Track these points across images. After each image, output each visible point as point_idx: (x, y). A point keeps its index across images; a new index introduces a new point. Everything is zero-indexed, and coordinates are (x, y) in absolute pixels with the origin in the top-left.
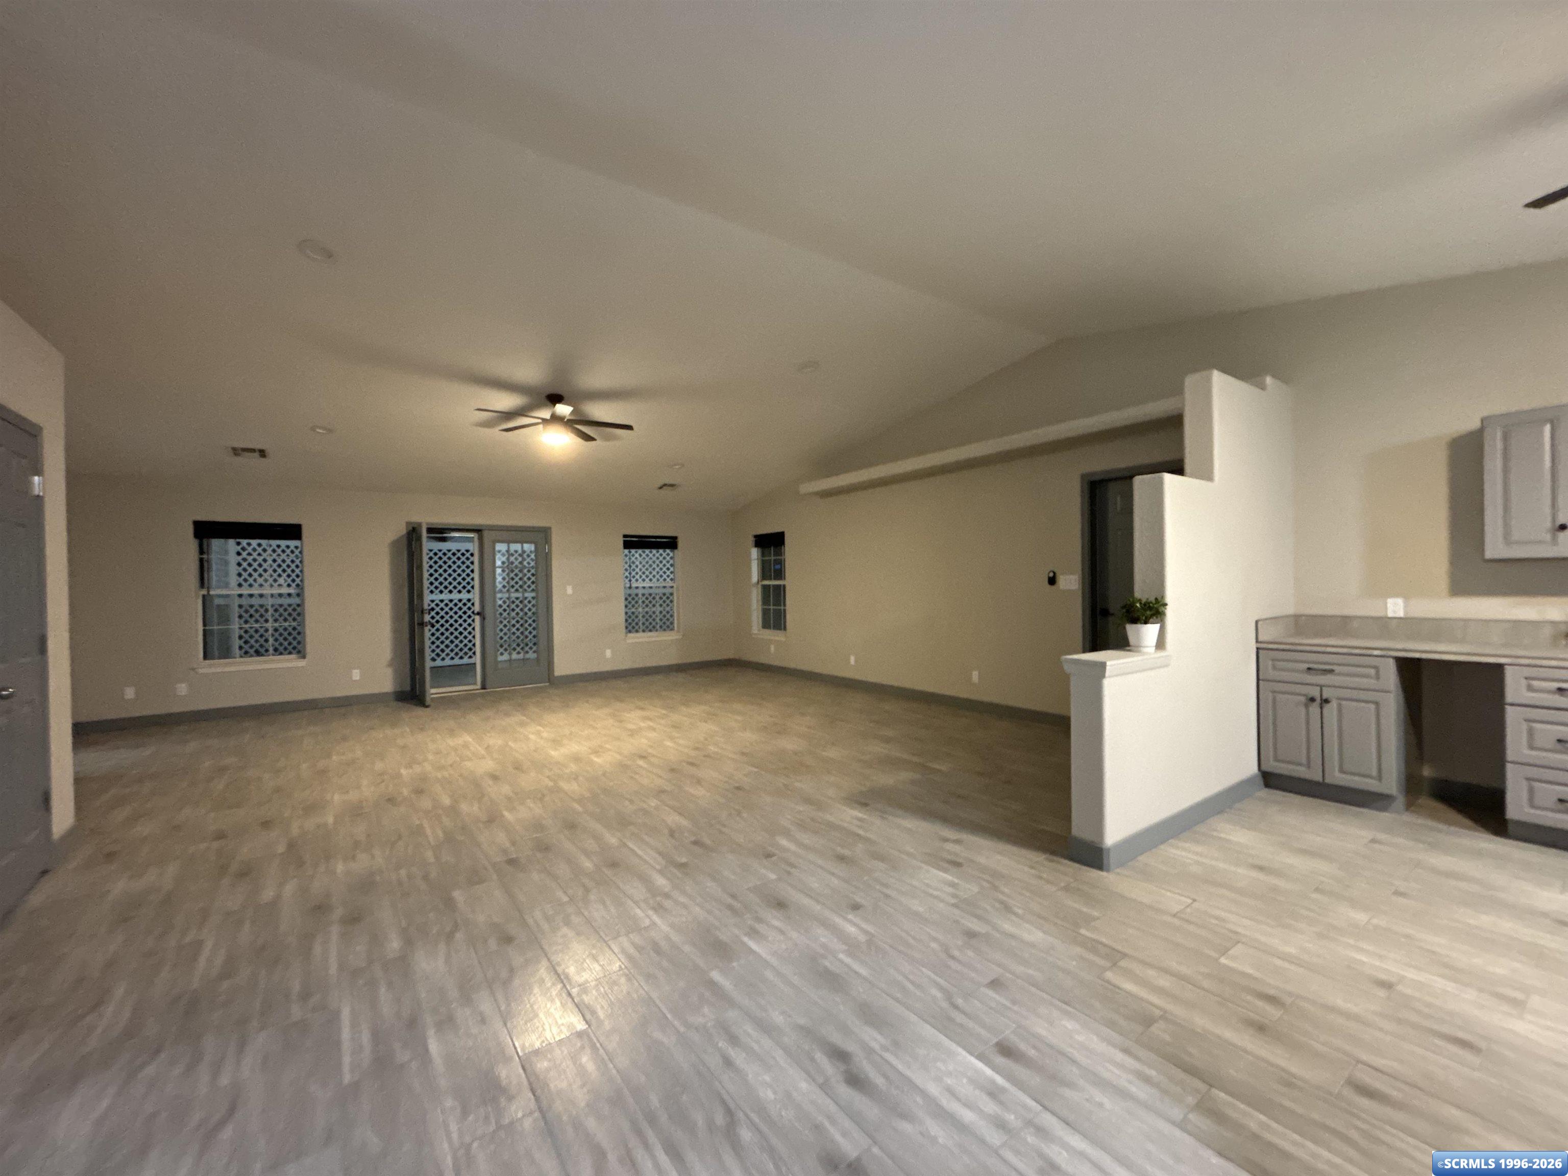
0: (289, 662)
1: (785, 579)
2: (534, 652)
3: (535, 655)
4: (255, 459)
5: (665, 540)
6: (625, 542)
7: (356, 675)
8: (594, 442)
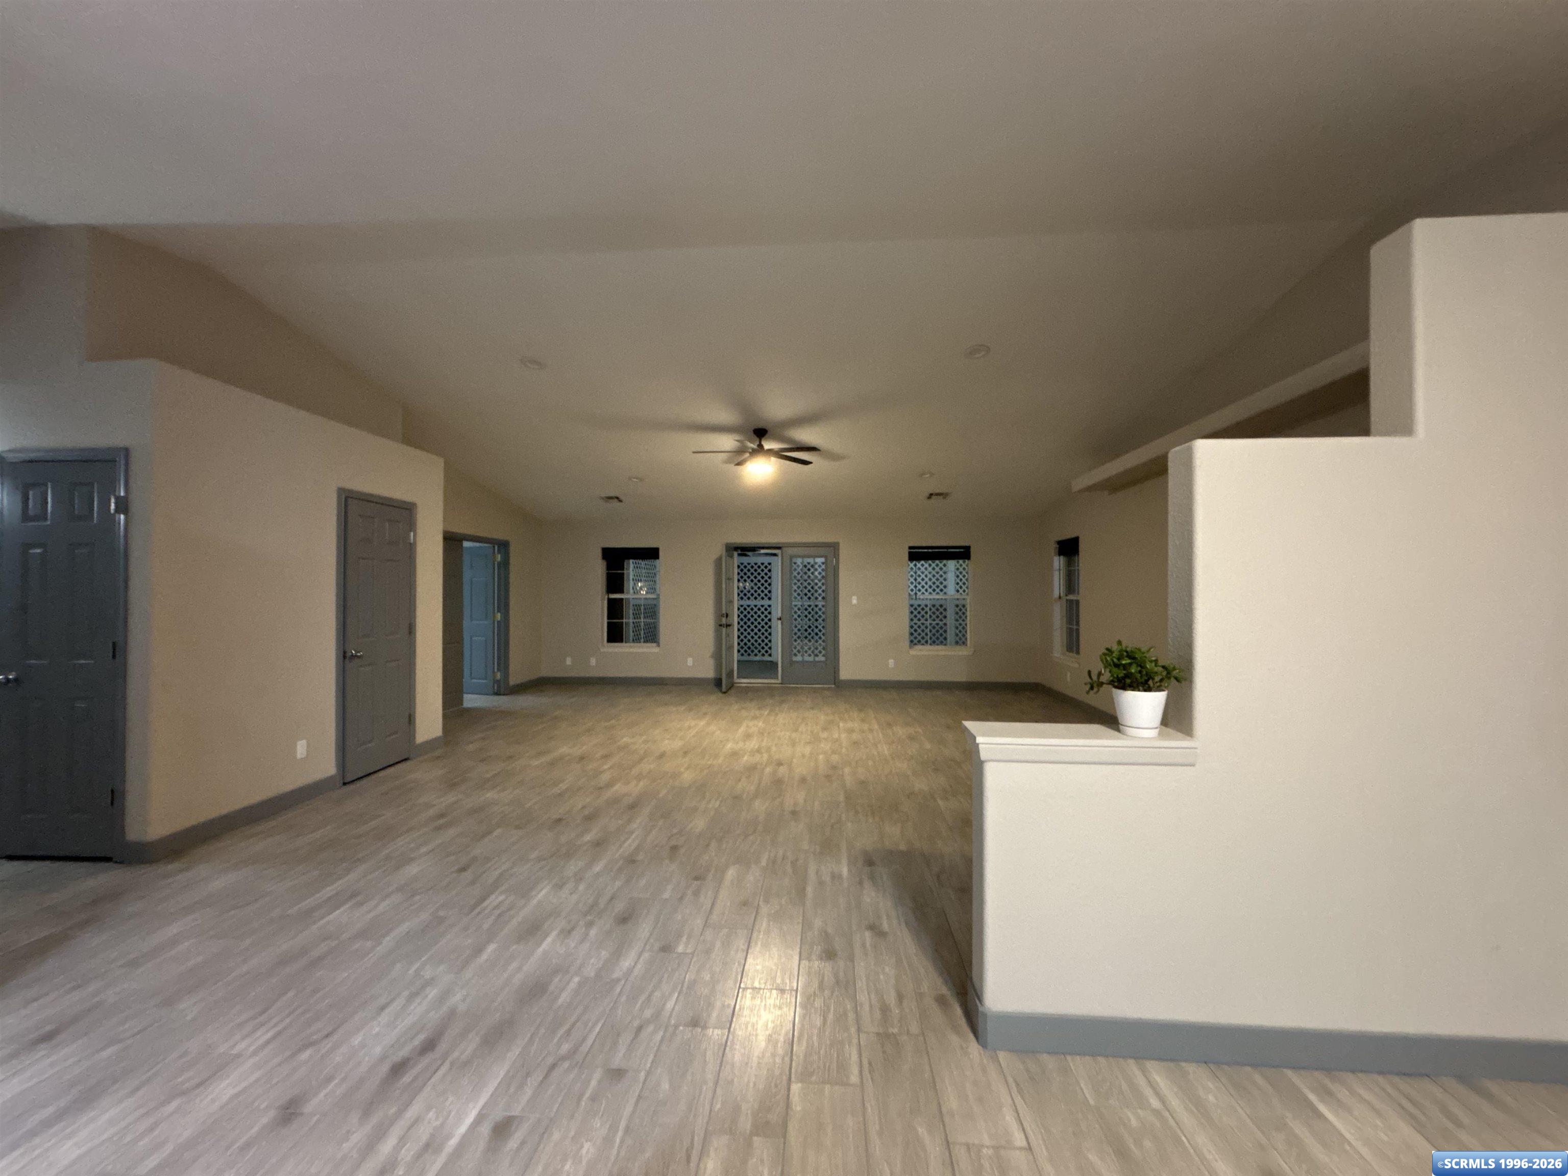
0: (649, 649)
1: (1078, 593)
2: (823, 656)
3: (823, 659)
4: (615, 503)
5: (958, 550)
6: (910, 553)
7: (690, 661)
8: (810, 466)
